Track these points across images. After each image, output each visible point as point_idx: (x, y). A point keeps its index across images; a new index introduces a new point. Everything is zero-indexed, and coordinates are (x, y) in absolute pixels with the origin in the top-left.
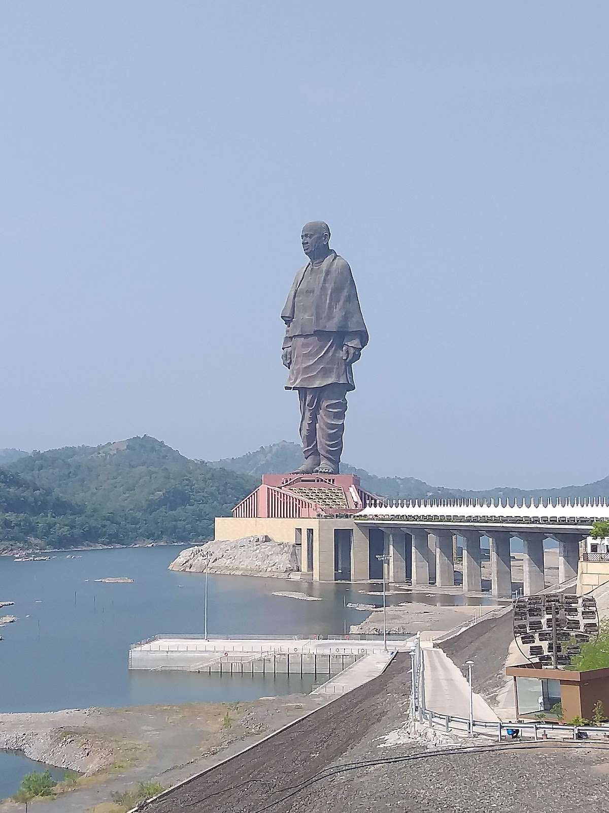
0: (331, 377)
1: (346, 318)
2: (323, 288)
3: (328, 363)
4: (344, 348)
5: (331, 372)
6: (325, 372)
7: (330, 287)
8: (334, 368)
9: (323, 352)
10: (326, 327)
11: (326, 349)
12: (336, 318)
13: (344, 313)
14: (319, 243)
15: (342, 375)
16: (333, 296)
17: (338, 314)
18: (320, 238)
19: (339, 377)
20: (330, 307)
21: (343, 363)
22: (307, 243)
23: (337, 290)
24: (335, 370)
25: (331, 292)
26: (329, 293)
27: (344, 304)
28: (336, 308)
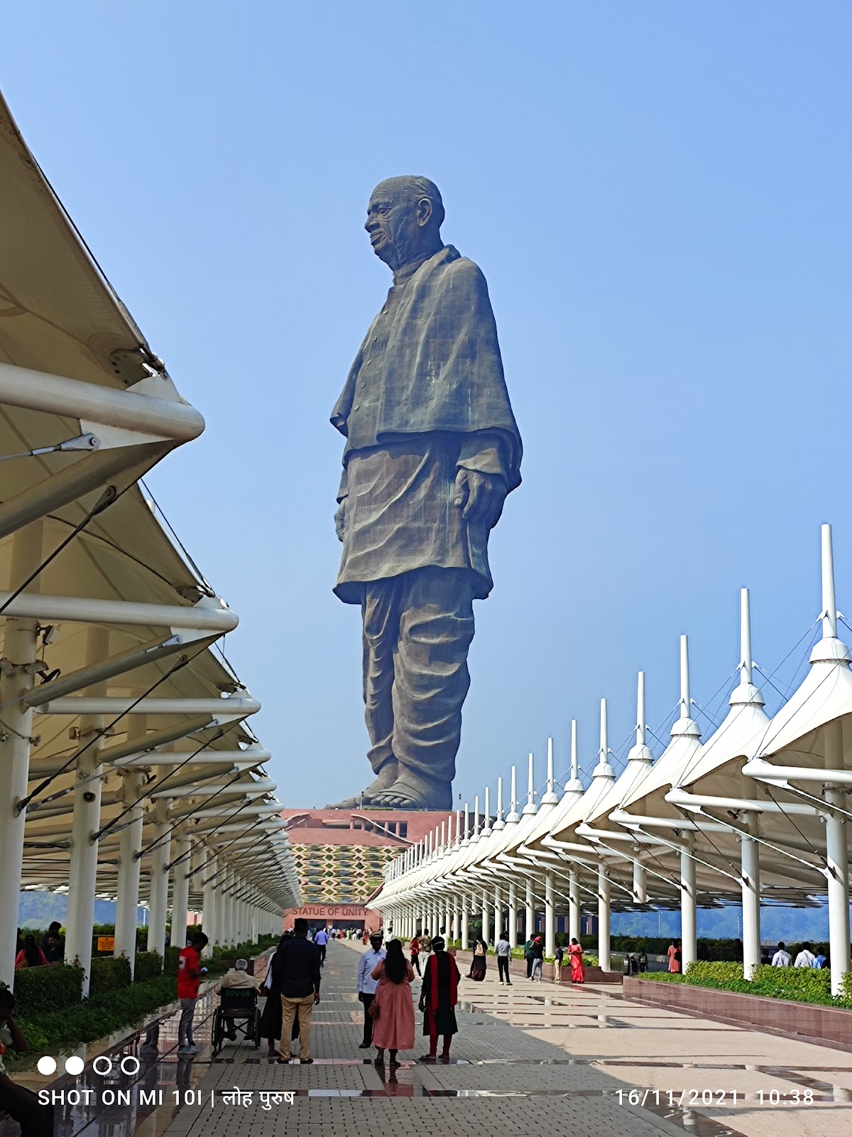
0: (422, 552)
1: (460, 397)
2: (410, 330)
3: (416, 517)
4: (459, 477)
5: (421, 541)
6: (408, 540)
7: (424, 325)
8: (429, 530)
9: (405, 488)
10: (407, 422)
11: (410, 481)
12: (435, 399)
13: (454, 386)
14: (407, 223)
15: (454, 547)
16: (432, 345)
17: (440, 388)
18: (408, 211)
19: (442, 552)
20: (423, 374)
21: (457, 517)
22: (377, 226)
23: (443, 330)
24: (433, 536)
25: (428, 337)
26: (423, 337)
27: (456, 363)
28: (437, 375)
